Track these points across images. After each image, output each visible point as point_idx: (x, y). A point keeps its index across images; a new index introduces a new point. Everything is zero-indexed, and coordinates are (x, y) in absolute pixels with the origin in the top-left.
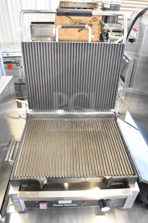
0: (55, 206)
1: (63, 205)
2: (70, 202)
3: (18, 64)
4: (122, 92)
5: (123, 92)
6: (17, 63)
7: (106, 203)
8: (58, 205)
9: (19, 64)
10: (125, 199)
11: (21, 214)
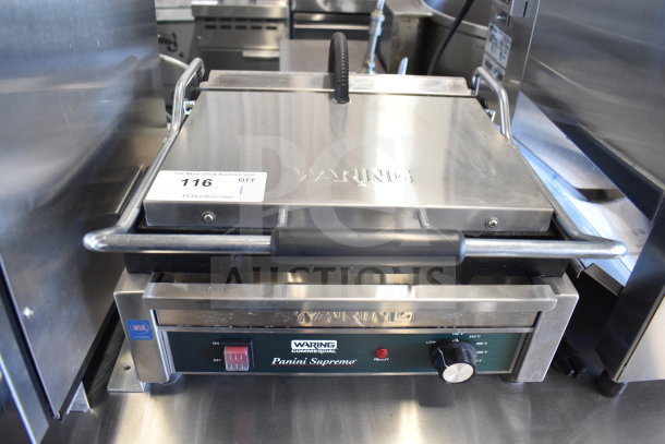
0: (277, 363)
1: (308, 362)
2: (332, 346)
3: (172, 46)
4: (499, 45)
5: (502, 43)
6: (169, 42)
7: (460, 351)
8: (289, 359)
9: (176, 45)
10: (527, 334)
11: (161, 399)
